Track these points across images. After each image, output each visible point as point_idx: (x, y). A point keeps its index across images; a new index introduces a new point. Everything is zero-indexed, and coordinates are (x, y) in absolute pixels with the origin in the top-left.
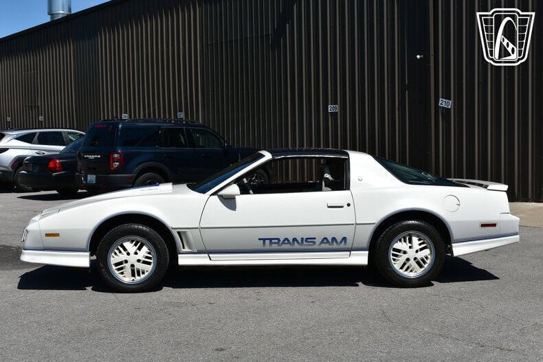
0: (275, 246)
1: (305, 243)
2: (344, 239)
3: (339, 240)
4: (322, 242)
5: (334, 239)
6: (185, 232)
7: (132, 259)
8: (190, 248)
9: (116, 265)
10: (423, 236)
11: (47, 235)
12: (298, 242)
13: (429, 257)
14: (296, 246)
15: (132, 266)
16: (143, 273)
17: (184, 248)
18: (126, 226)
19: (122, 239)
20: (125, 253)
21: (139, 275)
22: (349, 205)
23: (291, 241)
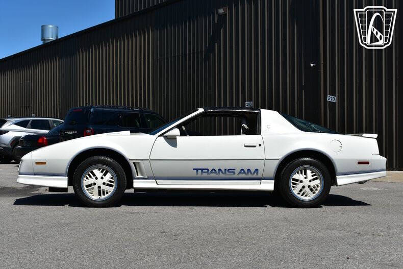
0: (205, 175)
1: (227, 173)
2: (257, 170)
3: (253, 171)
4: (240, 172)
5: (249, 170)
6: (138, 163)
7: (99, 182)
8: (142, 175)
9: (87, 186)
10: (315, 169)
11: (37, 163)
12: (222, 172)
13: (320, 185)
14: (221, 175)
15: (99, 187)
16: (107, 193)
17: (138, 175)
18: (96, 158)
19: (93, 167)
20: (94, 178)
21: (104, 194)
22: (260, 145)
23: (217, 171)
